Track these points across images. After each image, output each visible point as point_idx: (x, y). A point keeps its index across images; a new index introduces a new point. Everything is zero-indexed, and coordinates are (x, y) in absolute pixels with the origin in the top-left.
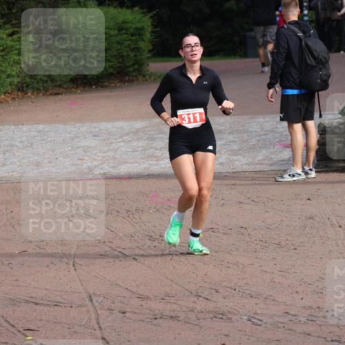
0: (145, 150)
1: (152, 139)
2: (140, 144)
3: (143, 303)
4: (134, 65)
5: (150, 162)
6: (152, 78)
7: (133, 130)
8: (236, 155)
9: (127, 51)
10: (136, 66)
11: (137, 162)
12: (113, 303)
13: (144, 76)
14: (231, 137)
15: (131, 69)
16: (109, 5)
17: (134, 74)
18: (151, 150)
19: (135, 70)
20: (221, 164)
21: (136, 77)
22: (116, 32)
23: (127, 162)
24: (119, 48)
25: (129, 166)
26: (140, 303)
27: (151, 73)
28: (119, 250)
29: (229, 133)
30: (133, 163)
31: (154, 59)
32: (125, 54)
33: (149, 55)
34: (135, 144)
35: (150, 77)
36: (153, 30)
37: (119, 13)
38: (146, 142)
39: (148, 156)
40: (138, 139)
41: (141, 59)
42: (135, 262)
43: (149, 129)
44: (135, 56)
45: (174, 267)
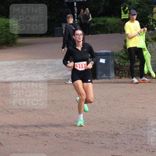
0: (16, 72)
1: (19, 68)
2: (14, 70)
3: (15, 130)
4: (12, 40)
5: (18, 77)
6: (19, 45)
7: (12, 65)
8: (51, 74)
9: (9, 35)
10: (13, 40)
11: (13, 77)
12: (4, 130)
13: (16, 44)
14: (49, 67)
15: (11, 42)
16: (2, 17)
17: (12, 43)
18: (19, 72)
19: (12, 42)
20: (45, 77)
21: (13, 44)
22: (5, 27)
23: (10, 77)
24: (6, 33)
25: (11, 78)
26: (14, 130)
27: (19, 43)
28: (6, 110)
29: (48, 65)
30: (12, 77)
31: (19, 38)
32: (8, 36)
33: (18, 36)
34: (12, 70)
35: (18, 45)
37: (6, 20)
38: (17, 69)
39: (18, 74)
40: (13, 68)
41: (15, 38)
42: (12, 114)
43: (18, 64)
44: (12, 36)
45: (27, 116)
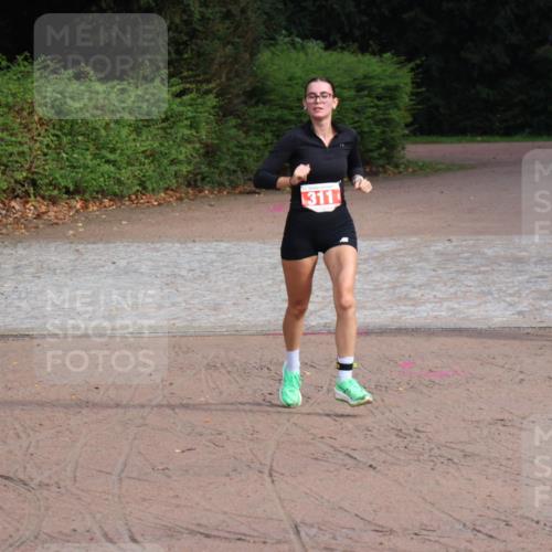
0: (394, 288)
1: (405, 269)
2: (386, 278)
3: (382, 539)
4: (380, 147)
5: (403, 308)
6: (410, 170)
7: (376, 255)
8: (547, 299)
9: (369, 124)
10: (384, 150)
11: (380, 307)
12: (334, 538)
13: (397, 166)
14: (539, 270)
15: (375, 154)
16: (343, 49)
17: (381, 162)
18: (405, 289)
19: (381, 156)
20: (520, 313)
21: (383, 167)
22: (352, 93)
23: (364, 308)
24: (357, 119)
25: (366, 312)
26: (379, 540)
27: (409, 161)
28: (346, 451)
29: (536, 263)
30: (373, 309)
31: (413, 138)
32: (366, 129)
33: (406, 132)
34: (377, 277)
35: (407, 167)
36: (415, 90)
37: (359, 62)
38: (398, 275)
39: (399, 298)
40: (382, 270)
41: (393, 138)
42: (372, 472)
43: (402, 253)
44: (383, 132)
45: (437, 483)
